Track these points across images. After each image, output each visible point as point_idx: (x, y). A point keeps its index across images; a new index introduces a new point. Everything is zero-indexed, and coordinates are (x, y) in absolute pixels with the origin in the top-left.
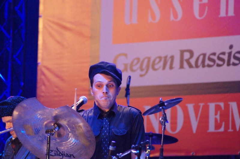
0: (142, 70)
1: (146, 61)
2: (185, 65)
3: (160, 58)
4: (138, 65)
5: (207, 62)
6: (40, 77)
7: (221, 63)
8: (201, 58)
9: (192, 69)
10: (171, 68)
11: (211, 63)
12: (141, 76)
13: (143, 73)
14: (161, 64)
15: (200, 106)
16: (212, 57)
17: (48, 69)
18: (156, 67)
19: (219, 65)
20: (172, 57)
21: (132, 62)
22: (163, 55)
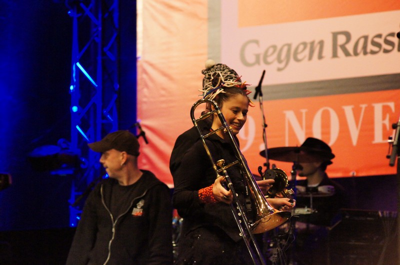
0: (280, 61)
1: (285, 49)
2: (340, 52)
3: (305, 44)
4: (275, 55)
5: (370, 47)
6: (140, 76)
7: (389, 47)
8: (362, 42)
9: (349, 58)
10: (320, 57)
11: (376, 49)
12: (279, 70)
13: (282, 65)
14: (307, 51)
15: (361, 108)
16: (377, 40)
17: (151, 65)
18: (300, 57)
19: (386, 51)
20: (321, 43)
21: (267, 52)
22: (308, 40)
